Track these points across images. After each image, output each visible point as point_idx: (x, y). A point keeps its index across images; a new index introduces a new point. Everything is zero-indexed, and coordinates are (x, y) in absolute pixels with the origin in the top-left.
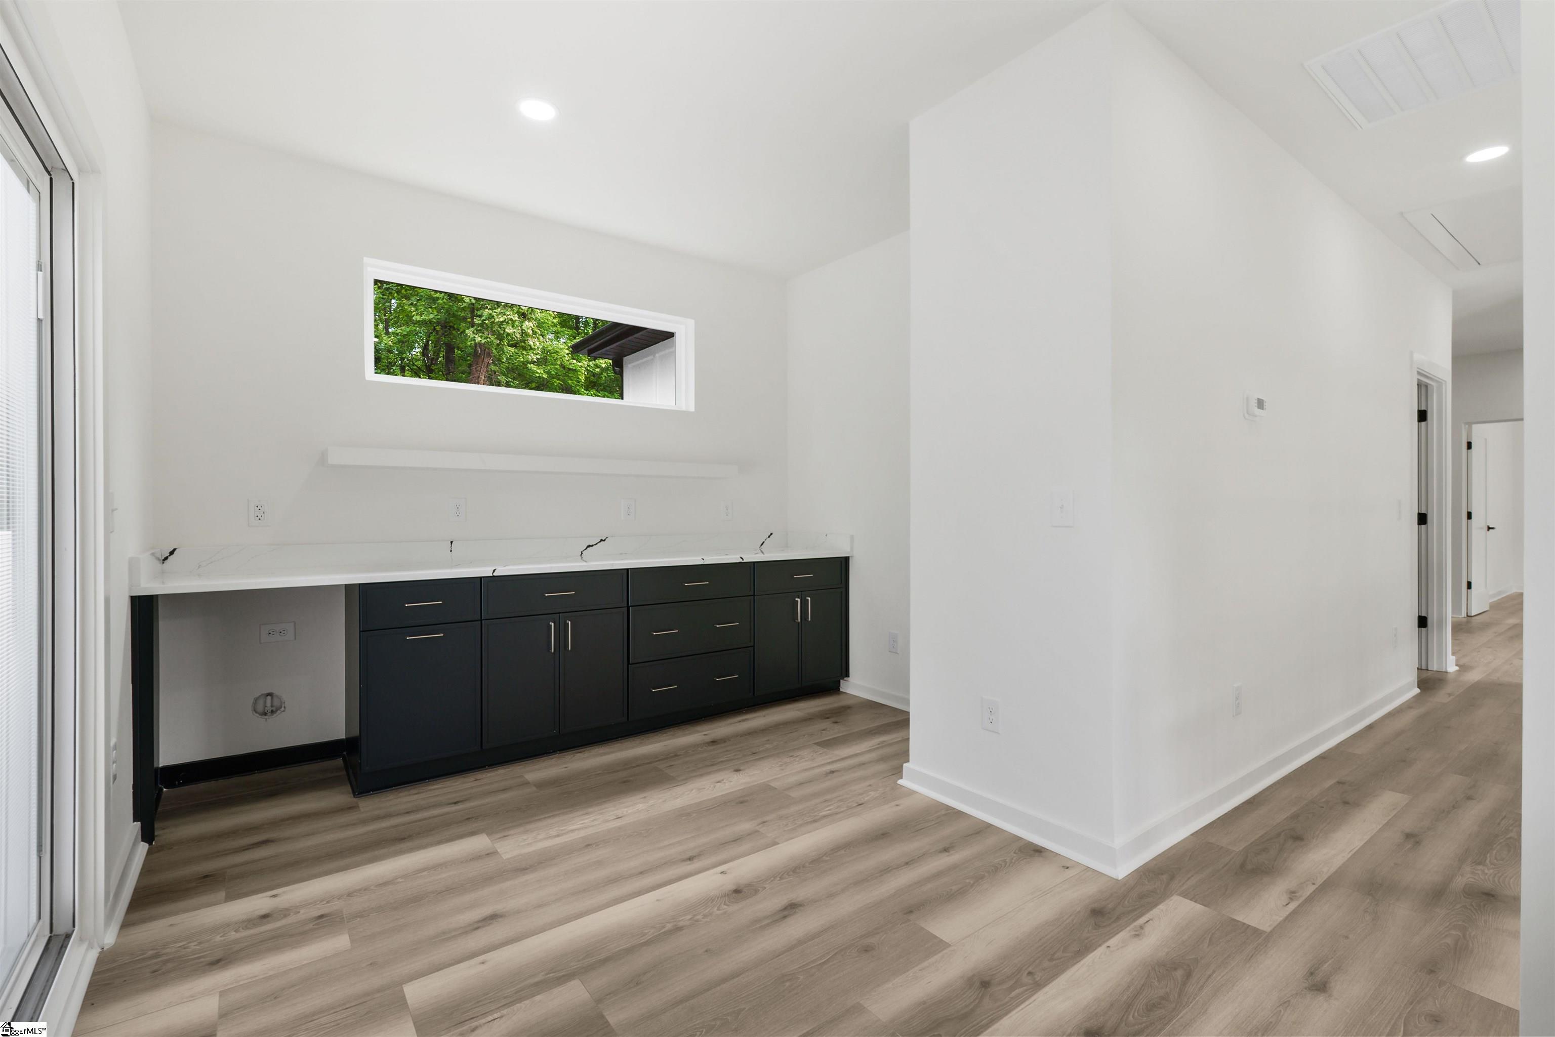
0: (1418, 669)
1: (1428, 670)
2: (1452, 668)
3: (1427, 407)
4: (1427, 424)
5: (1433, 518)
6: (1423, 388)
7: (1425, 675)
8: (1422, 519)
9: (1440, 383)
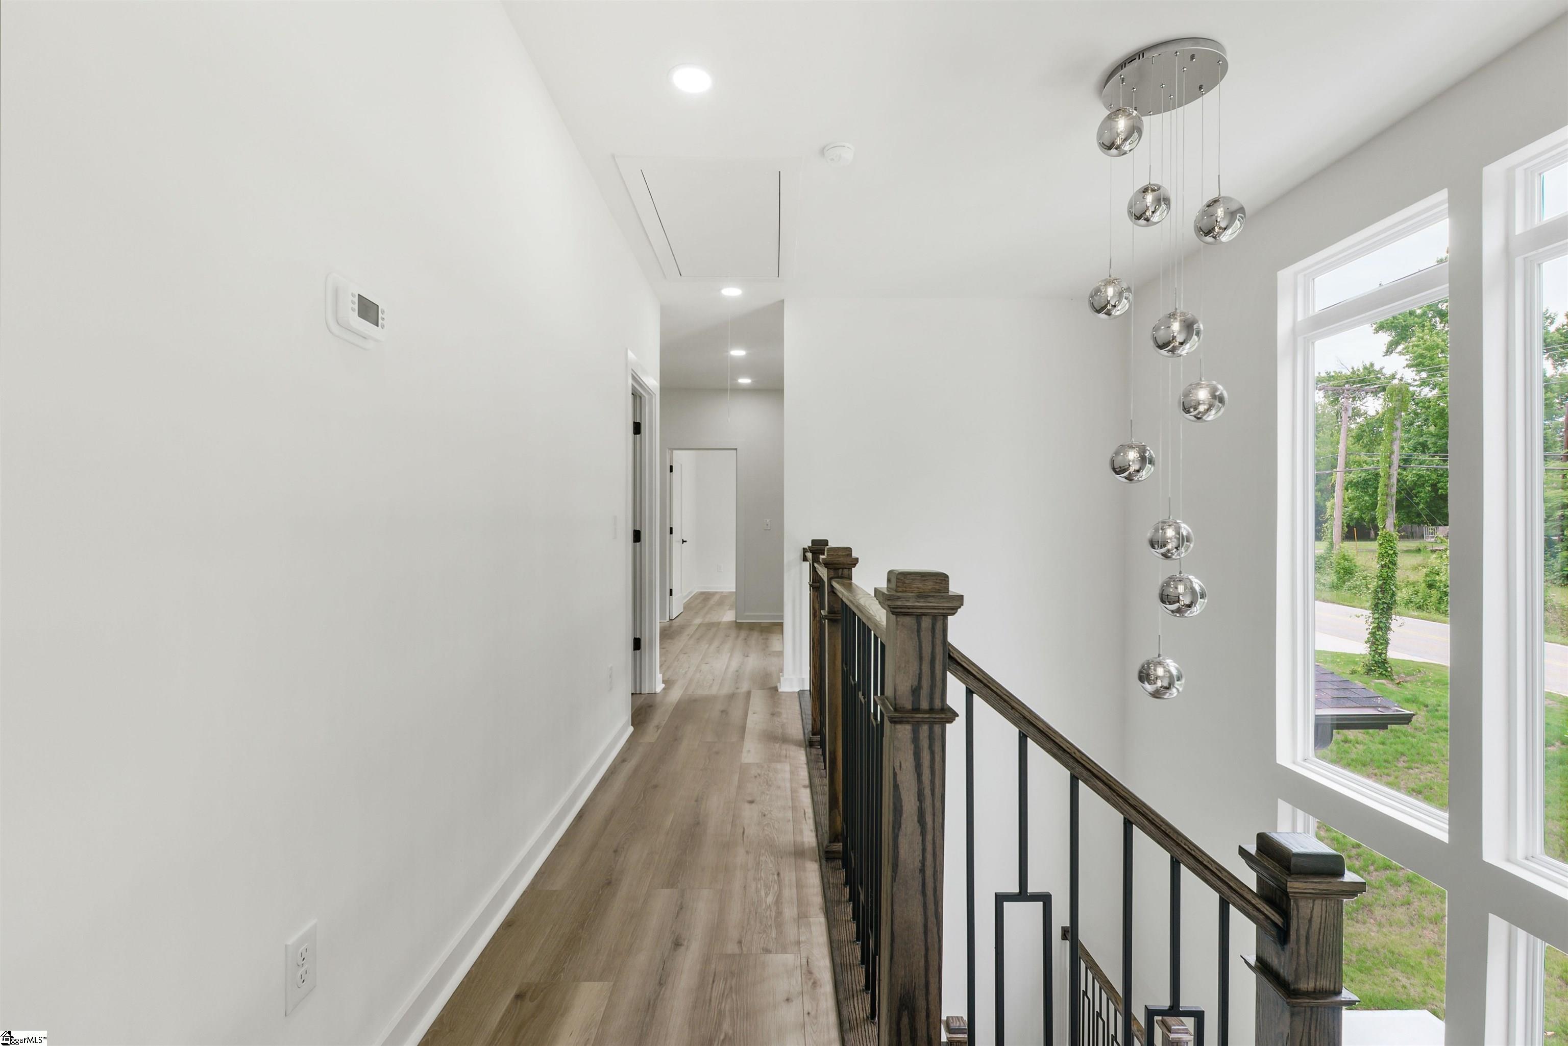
0: (632, 694)
1: (641, 694)
2: (659, 687)
3: (641, 420)
4: (641, 436)
5: (645, 536)
6: (636, 397)
7: (640, 701)
8: (637, 536)
9: (650, 393)
